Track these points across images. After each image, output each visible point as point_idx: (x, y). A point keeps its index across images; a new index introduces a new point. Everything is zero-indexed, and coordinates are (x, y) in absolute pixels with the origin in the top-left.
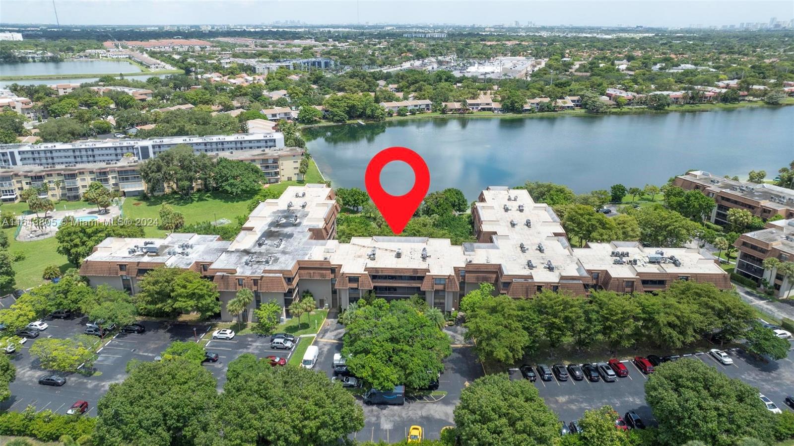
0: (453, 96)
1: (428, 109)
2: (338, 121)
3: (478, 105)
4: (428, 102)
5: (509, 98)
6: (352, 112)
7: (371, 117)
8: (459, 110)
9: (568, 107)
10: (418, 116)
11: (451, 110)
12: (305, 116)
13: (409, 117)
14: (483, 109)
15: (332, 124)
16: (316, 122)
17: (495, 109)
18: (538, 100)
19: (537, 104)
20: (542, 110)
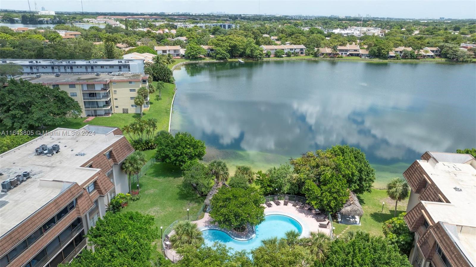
0: (324, 44)
1: (302, 53)
2: (220, 59)
3: (347, 51)
4: (302, 46)
5: (375, 45)
6: (233, 51)
7: (251, 56)
8: (330, 54)
9: (429, 56)
10: (293, 58)
11: (323, 54)
12: (190, 53)
13: (285, 58)
14: (352, 55)
15: (215, 61)
16: (201, 58)
17: (362, 55)
18: (401, 48)
19: (401, 52)
20: (405, 57)
